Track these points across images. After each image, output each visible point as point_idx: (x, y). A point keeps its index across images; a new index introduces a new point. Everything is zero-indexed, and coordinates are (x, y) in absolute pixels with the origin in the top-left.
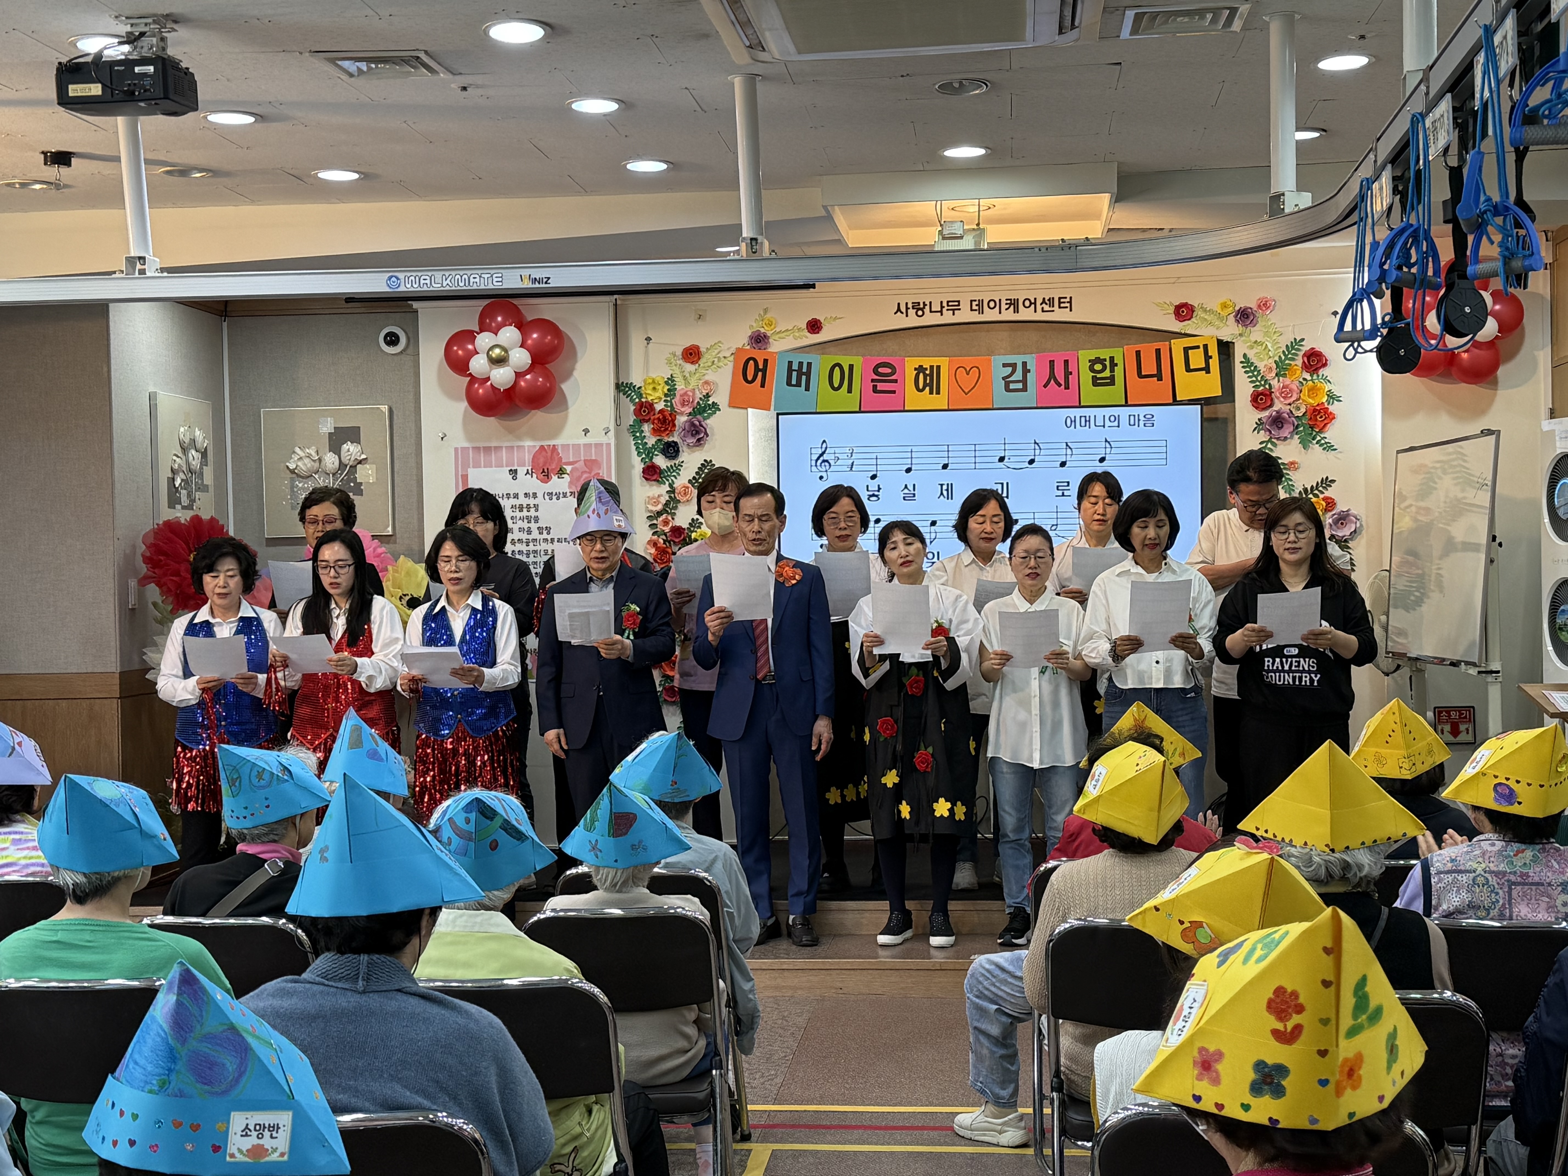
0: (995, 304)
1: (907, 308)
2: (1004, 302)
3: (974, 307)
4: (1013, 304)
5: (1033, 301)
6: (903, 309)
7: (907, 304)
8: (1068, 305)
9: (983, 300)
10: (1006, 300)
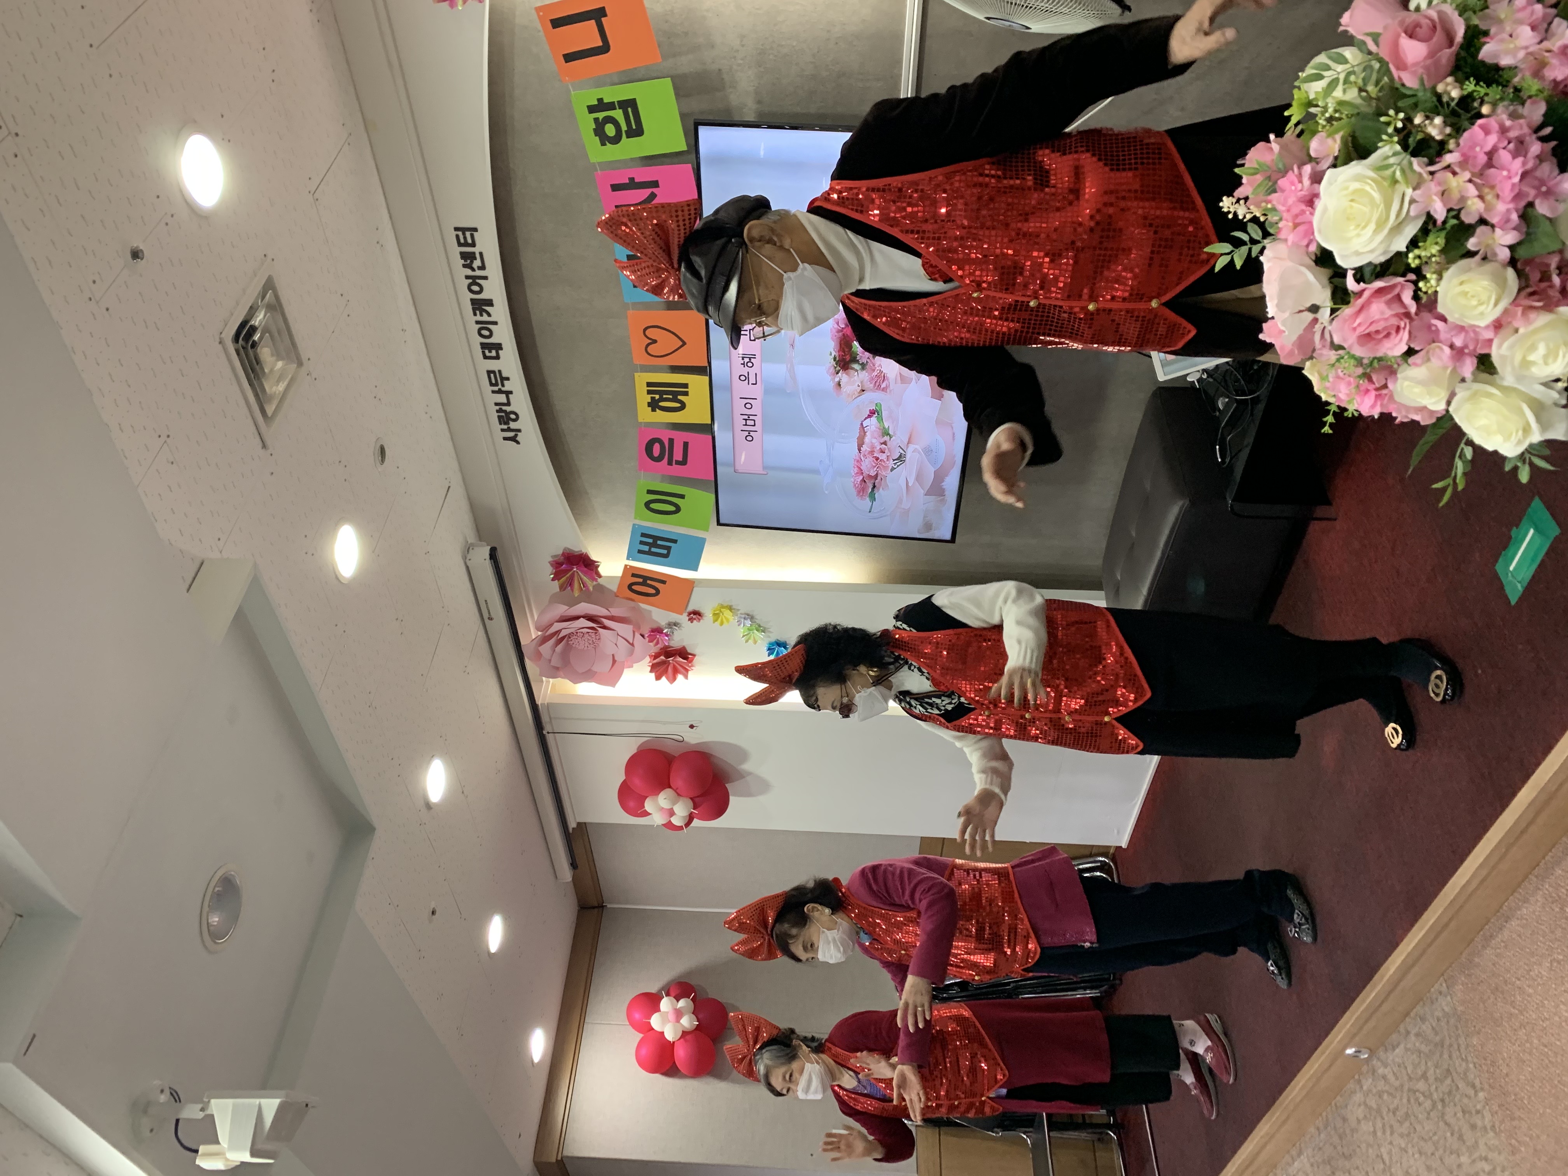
0: (485, 328)
1: (509, 430)
2: (479, 318)
3: (494, 353)
4: (480, 305)
5: (471, 281)
6: (511, 434)
7: (503, 430)
8: (468, 234)
9: (482, 344)
10: (475, 314)
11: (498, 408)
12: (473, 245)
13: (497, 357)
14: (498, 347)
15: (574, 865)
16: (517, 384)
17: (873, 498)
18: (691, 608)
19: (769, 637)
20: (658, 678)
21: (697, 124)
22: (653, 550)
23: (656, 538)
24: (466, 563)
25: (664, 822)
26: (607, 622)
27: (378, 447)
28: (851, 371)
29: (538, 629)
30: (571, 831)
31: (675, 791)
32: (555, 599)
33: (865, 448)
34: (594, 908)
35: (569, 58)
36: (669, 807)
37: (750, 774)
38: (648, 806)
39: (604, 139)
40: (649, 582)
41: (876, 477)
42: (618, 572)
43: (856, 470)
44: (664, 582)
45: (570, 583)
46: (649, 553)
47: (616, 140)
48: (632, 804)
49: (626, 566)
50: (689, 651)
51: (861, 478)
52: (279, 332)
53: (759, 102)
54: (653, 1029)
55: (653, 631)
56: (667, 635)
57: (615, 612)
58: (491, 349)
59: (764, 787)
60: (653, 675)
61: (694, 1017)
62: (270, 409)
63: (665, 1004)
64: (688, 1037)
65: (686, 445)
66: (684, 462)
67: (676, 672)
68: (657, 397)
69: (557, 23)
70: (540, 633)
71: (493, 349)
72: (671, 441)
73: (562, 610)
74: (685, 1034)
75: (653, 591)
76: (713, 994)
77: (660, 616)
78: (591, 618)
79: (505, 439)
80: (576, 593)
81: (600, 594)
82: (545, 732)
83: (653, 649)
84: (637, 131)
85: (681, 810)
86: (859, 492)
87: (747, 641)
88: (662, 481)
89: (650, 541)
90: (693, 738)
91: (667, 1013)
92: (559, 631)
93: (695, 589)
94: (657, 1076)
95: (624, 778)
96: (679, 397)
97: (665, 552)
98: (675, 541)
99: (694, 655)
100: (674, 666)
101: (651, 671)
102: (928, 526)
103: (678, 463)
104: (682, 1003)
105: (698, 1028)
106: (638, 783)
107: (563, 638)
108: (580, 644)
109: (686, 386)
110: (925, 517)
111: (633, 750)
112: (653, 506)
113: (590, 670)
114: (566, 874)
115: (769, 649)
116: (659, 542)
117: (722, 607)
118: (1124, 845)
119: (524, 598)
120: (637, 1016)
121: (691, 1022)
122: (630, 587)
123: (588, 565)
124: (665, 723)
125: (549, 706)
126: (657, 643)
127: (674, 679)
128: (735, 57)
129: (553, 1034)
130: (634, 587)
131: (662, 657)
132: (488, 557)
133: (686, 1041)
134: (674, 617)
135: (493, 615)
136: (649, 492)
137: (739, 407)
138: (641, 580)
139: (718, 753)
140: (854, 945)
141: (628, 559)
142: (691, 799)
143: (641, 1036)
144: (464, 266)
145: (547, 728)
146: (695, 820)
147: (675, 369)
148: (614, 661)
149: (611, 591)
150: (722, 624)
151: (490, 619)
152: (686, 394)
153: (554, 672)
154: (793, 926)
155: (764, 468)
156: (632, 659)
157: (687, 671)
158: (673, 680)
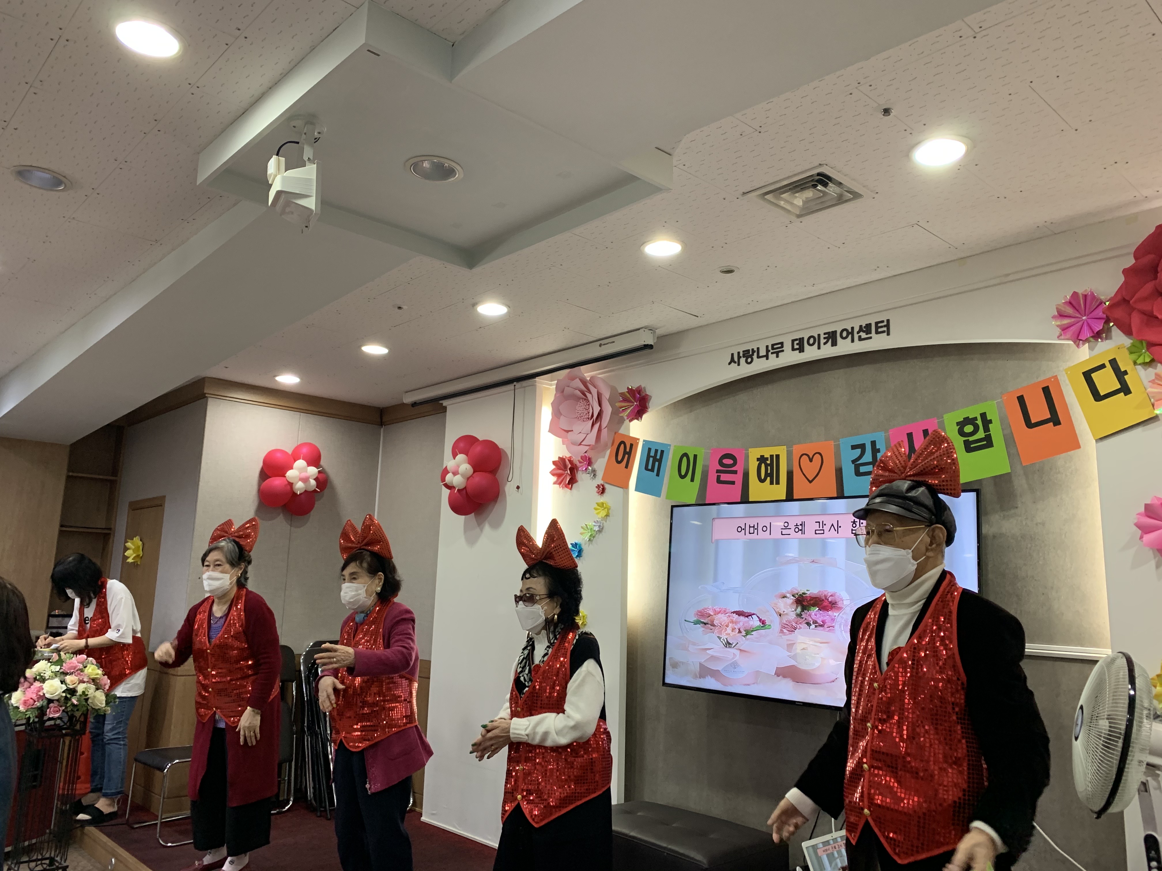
0: (814, 341)
1: (739, 357)
2: (822, 336)
3: (796, 347)
4: (832, 337)
5: (850, 331)
6: (736, 359)
7: (739, 353)
8: (885, 329)
9: (803, 338)
10: (825, 334)
11: (756, 349)
12: (877, 332)
13: (793, 349)
14: (801, 350)
15: (414, 404)
16: (773, 363)
17: (696, 623)
18: (607, 486)
19: (585, 544)
20: (554, 463)
21: (978, 492)
22: (651, 459)
23: (660, 461)
24: (642, 328)
25: (448, 467)
26: (597, 426)
27: (733, 268)
28: (795, 606)
29: (592, 378)
30: (441, 402)
31: (471, 476)
32: (613, 389)
33: (735, 616)
34: (381, 418)
35: (1021, 400)
36: (460, 472)
37: (482, 530)
38: (461, 457)
39: (961, 425)
40: (627, 456)
41: (713, 625)
42: (633, 434)
43: (718, 610)
44: (627, 467)
45: (625, 400)
46: (649, 456)
47: (961, 433)
48: (462, 445)
49: (639, 439)
50: (574, 485)
51: (712, 614)
52: (822, 202)
53: (994, 537)
54: (295, 461)
55: (590, 459)
56: (586, 469)
57: (604, 432)
58: (799, 345)
59: (471, 541)
60: (557, 459)
61: (303, 491)
62: (768, 197)
63: (313, 471)
64: (289, 487)
65: (733, 483)
66: (719, 481)
67: (559, 476)
68: (768, 462)
69: (1046, 391)
70: (588, 379)
71: (800, 346)
72: (735, 472)
73: (606, 395)
74: (291, 484)
75: (619, 459)
76: (317, 505)
77: (601, 464)
78: (600, 414)
79: (732, 355)
80: (618, 404)
81: (617, 421)
82: (515, 383)
83: (576, 460)
84: (969, 448)
85: (457, 481)
86: (700, 612)
87: (582, 527)
88: (704, 466)
89: (658, 457)
90: (509, 488)
91: (306, 471)
92: (590, 393)
93: (622, 489)
94: (261, 464)
95: (481, 439)
96: (769, 478)
97: (650, 467)
98: (658, 475)
99: (571, 489)
100: (562, 474)
101: (559, 457)
102: (675, 665)
103: (718, 477)
104: (313, 482)
105: (294, 494)
106: (477, 449)
107: (585, 395)
108: (580, 407)
109: (778, 483)
110: (683, 663)
111: (501, 446)
112: (685, 459)
113: (561, 414)
114: (409, 399)
115: (576, 544)
116: (657, 463)
117: (609, 509)
118: (424, 819)
119: (614, 368)
120: (305, 450)
121: (299, 489)
122: (623, 442)
123: (639, 413)
124: (521, 468)
125: (534, 386)
126: (580, 462)
127: (553, 475)
128: (1027, 519)
129: (293, 390)
130: (622, 445)
131: (570, 466)
132: (646, 343)
133: (286, 486)
134: (600, 474)
135: (603, 347)
136: (695, 456)
137: (765, 522)
138: (628, 450)
139: (497, 508)
140: (353, 609)
141: (644, 441)
142: (465, 488)
143: (290, 452)
144: (861, 326)
145: (518, 385)
146: (448, 491)
147: (790, 475)
148: (568, 431)
149: (619, 429)
150: (596, 509)
151: (600, 345)
152: (772, 483)
153: (560, 390)
154: (368, 563)
155: (717, 541)
156: (571, 444)
157: (560, 484)
158: (553, 473)
